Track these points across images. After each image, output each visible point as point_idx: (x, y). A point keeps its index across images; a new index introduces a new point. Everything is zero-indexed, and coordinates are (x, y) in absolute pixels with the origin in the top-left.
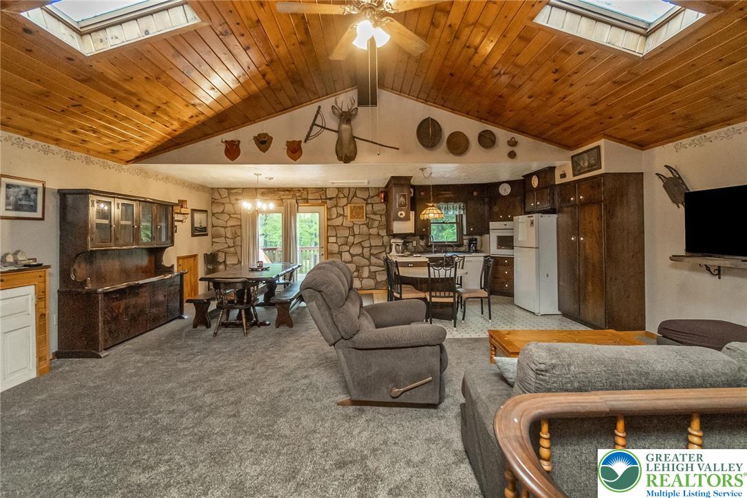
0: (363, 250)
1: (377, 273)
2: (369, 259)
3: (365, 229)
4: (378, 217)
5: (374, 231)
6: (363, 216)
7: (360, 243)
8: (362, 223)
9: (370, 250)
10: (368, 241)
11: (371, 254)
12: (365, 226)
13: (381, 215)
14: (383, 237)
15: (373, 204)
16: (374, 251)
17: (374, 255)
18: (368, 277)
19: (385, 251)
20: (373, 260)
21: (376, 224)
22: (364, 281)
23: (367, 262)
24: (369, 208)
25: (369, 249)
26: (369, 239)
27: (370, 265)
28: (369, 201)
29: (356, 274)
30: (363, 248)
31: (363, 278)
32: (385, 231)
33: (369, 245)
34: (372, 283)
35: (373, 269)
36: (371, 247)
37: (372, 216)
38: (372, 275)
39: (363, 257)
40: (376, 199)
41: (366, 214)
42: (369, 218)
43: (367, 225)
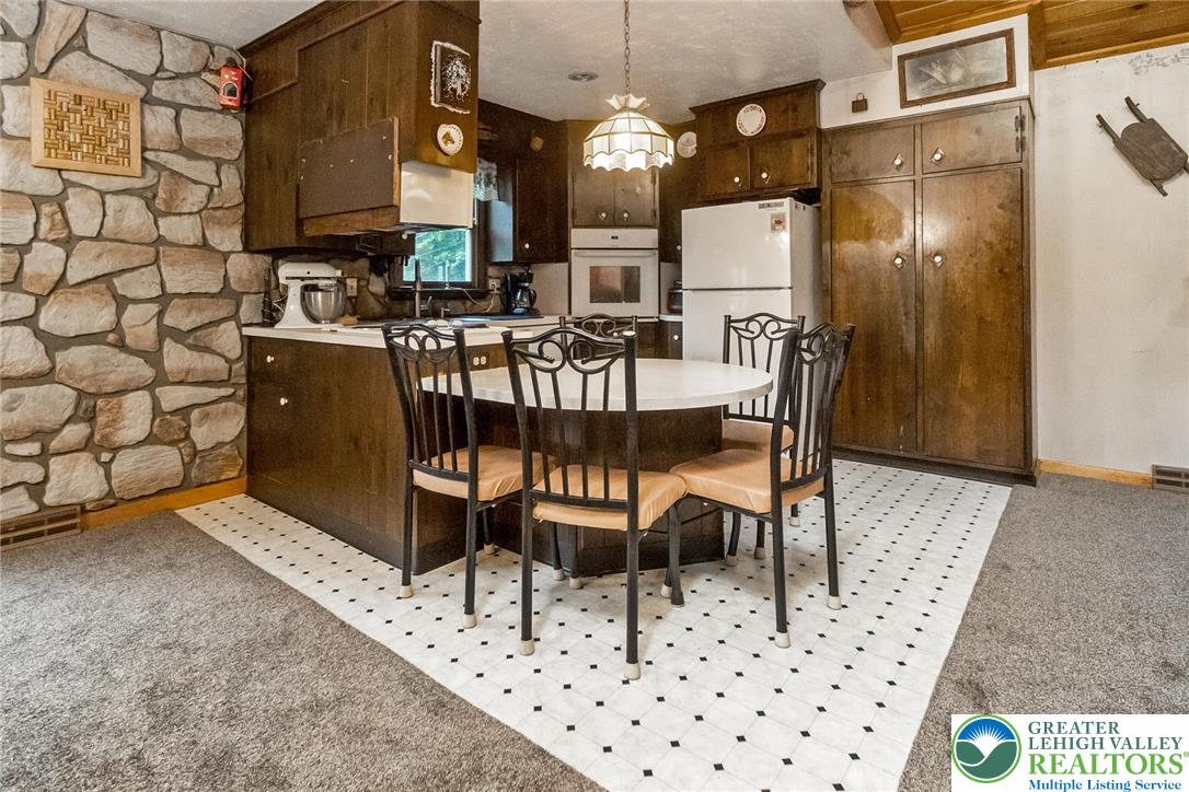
0: (119, 313)
1: (195, 414)
2: (153, 357)
3: (133, 216)
4: (204, 171)
5: (181, 229)
6: (125, 153)
7: (107, 277)
8: (119, 183)
9: (161, 314)
10: (149, 274)
11: (164, 332)
12: (135, 203)
13: (219, 163)
14: (225, 256)
15: (178, 108)
16: (177, 318)
17: (179, 336)
18: (151, 439)
19: (235, 316)
20: (176, 357)
21: (194, 197)
22: (124, 465)
23: (148, 372)
24: (160, 122)
25: (154, 308)
26: (156, 261)
27: (161, 379)
28: (160, 90)
29: (75, 433)
30: (122, 303)
31: (115, 450)
32: (237, 231)
33: (156, 292)
34: (168, 462)
35: (172, 397)
36: (164, 299)
37: (179, 163)
38: (170, 428)
39: (121, 345)
40: (196, 90)
41: (144, 149)
42: (154, 165)
43: (148, 196)
